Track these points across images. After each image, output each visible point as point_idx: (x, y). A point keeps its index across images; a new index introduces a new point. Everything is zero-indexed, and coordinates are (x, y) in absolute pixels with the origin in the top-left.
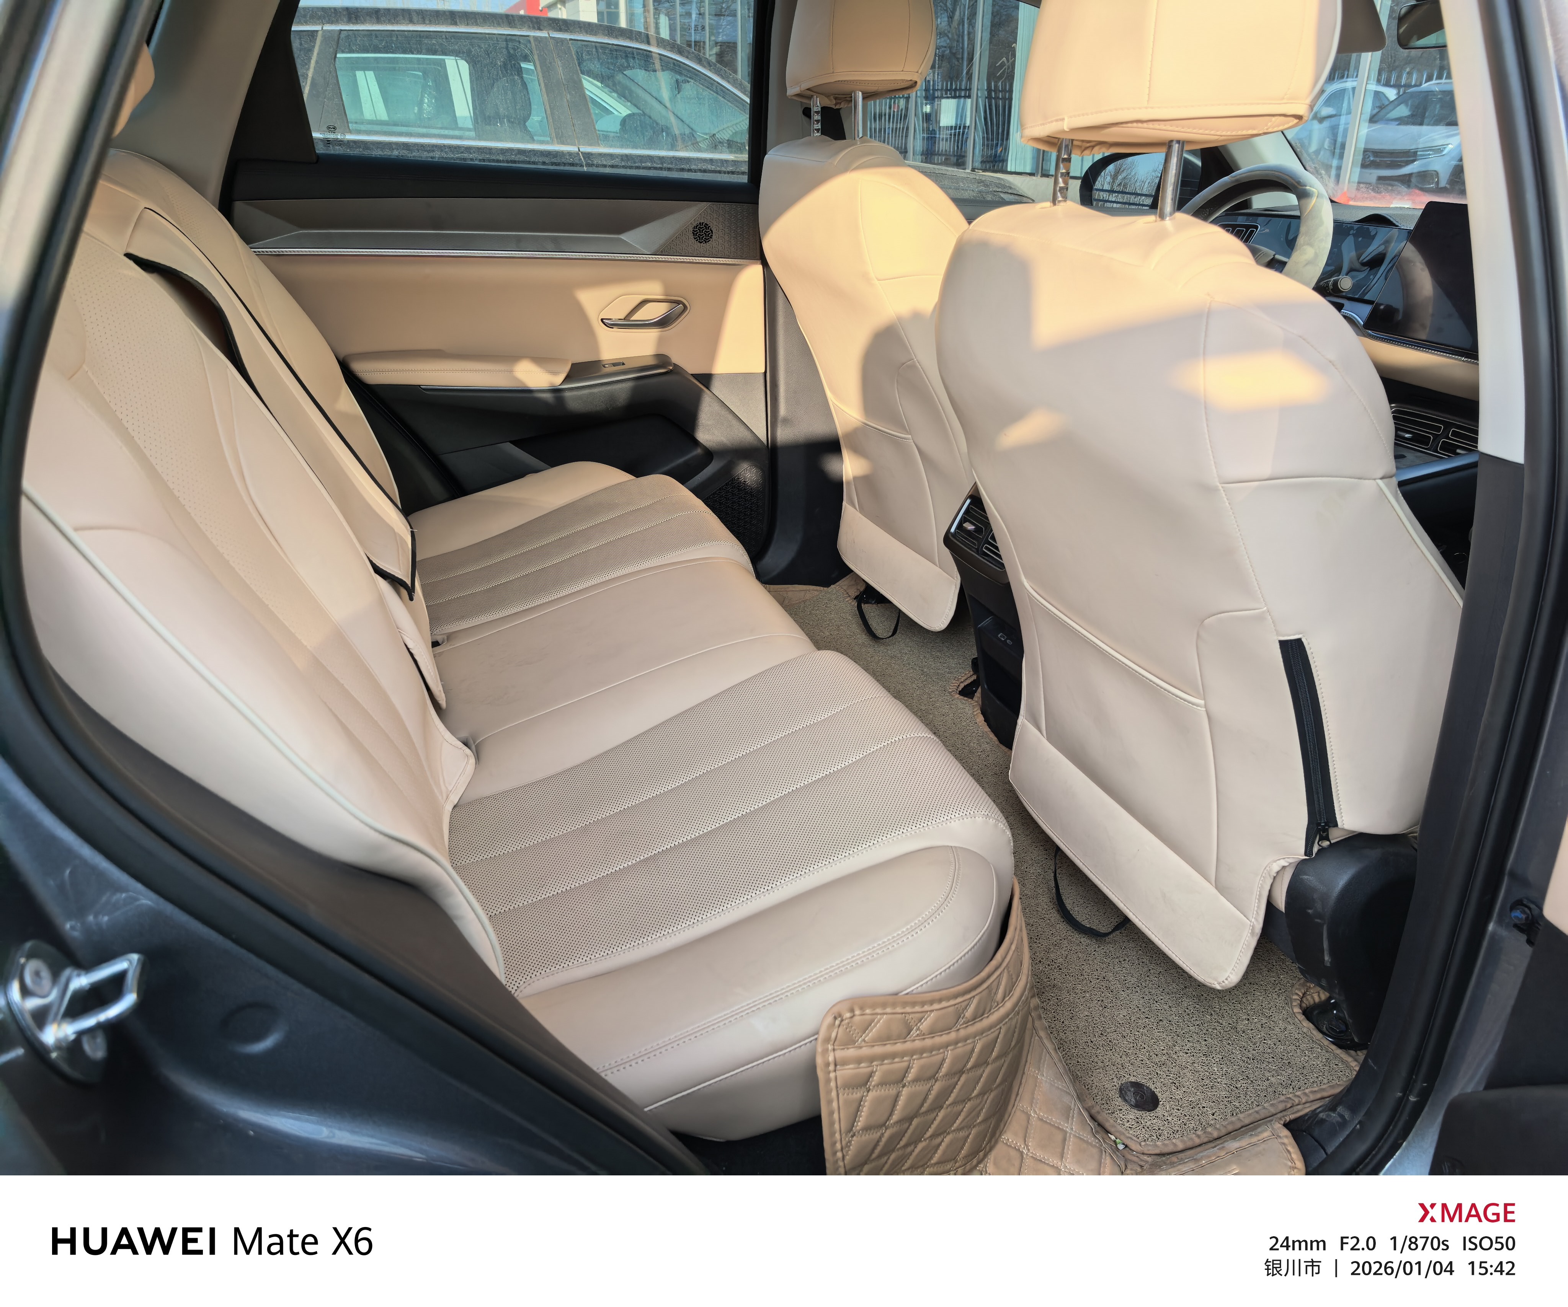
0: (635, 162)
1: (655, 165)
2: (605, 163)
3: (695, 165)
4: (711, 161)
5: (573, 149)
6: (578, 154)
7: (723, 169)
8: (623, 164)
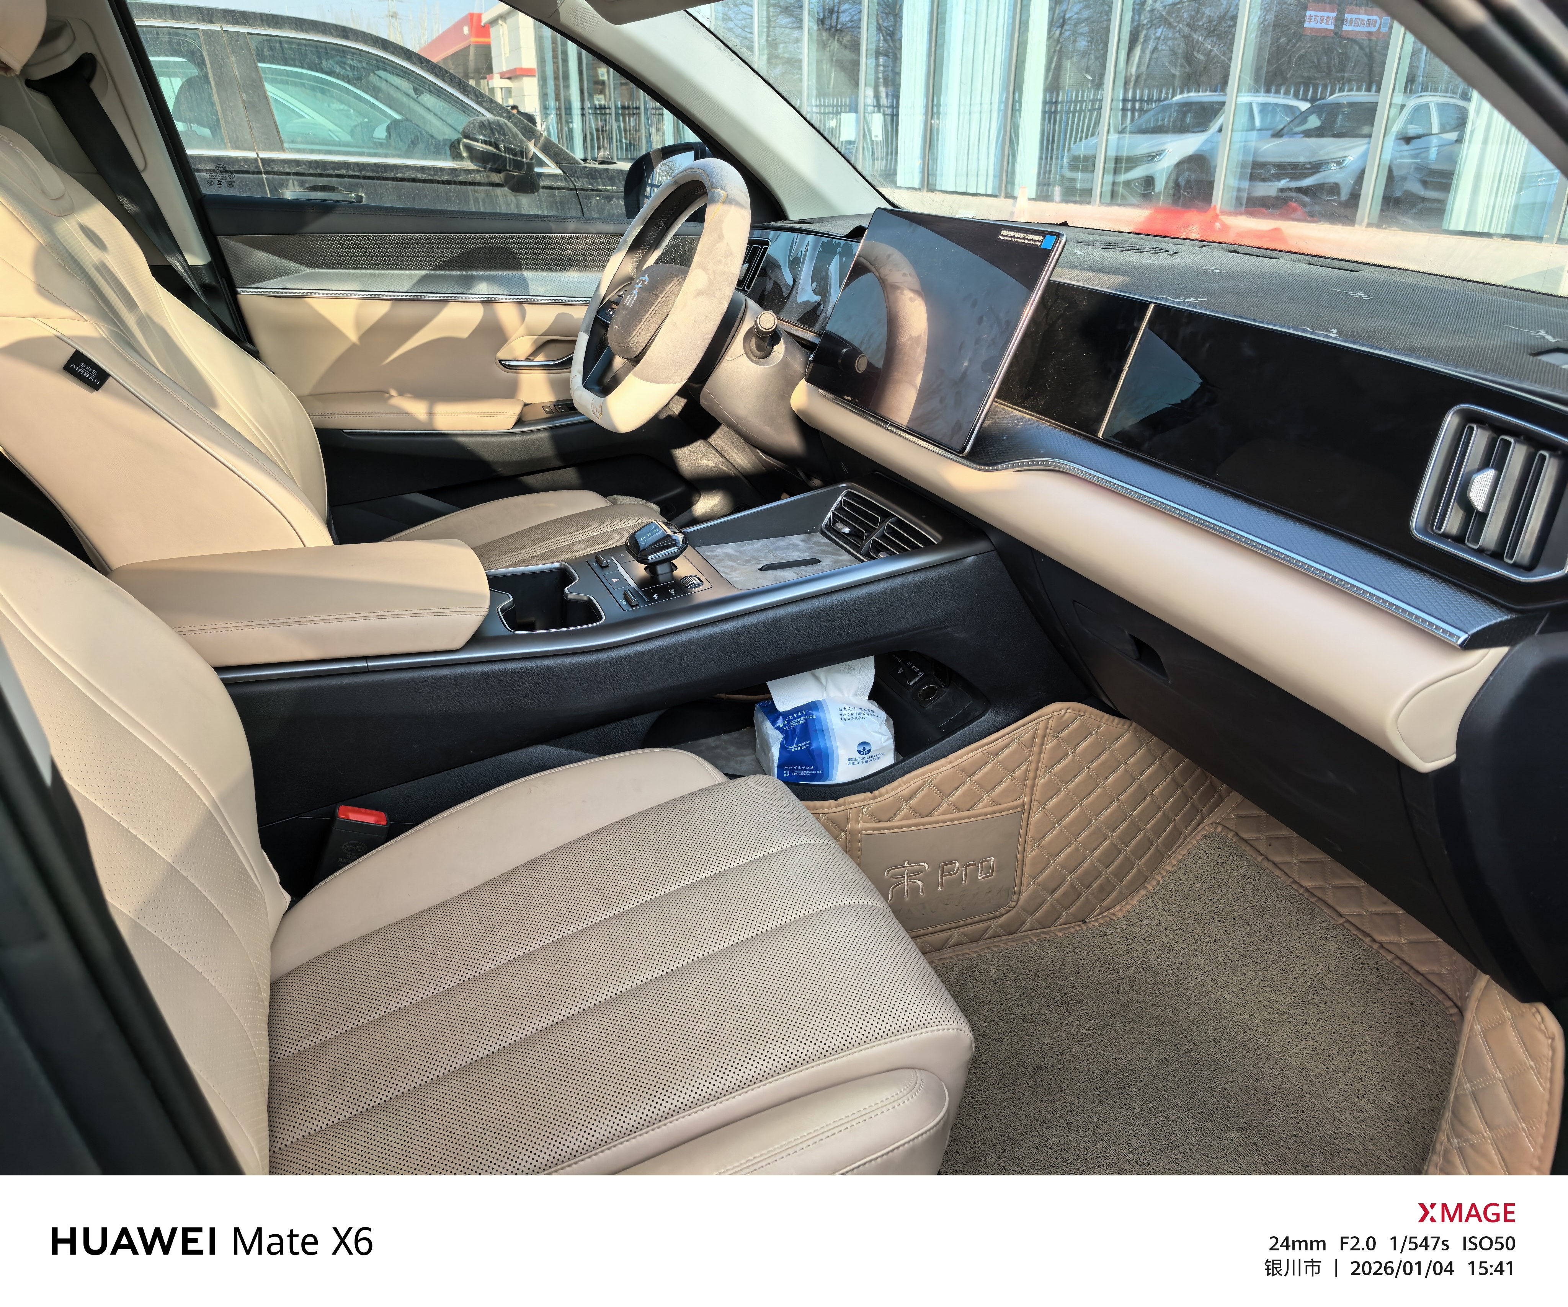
0: (325, 170)
1: (351, 173)
2: (288, 170)
3: (402, 173)
4: (423, 169)
5: (252, 155)
6: (256, 160)
7: (437, 178)
8: (311, 171)
